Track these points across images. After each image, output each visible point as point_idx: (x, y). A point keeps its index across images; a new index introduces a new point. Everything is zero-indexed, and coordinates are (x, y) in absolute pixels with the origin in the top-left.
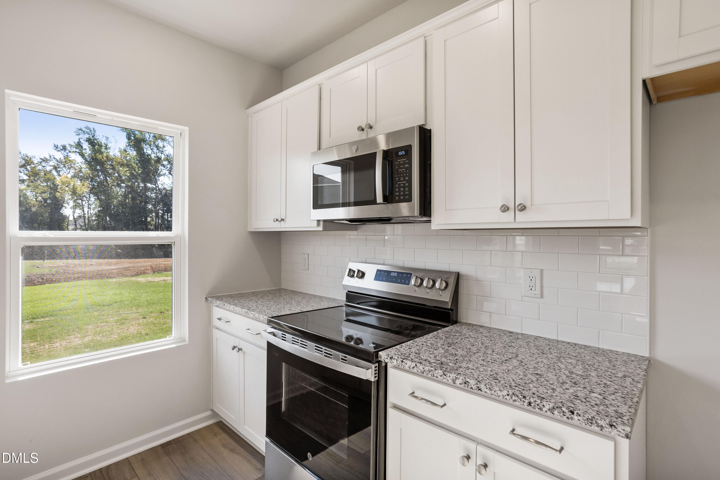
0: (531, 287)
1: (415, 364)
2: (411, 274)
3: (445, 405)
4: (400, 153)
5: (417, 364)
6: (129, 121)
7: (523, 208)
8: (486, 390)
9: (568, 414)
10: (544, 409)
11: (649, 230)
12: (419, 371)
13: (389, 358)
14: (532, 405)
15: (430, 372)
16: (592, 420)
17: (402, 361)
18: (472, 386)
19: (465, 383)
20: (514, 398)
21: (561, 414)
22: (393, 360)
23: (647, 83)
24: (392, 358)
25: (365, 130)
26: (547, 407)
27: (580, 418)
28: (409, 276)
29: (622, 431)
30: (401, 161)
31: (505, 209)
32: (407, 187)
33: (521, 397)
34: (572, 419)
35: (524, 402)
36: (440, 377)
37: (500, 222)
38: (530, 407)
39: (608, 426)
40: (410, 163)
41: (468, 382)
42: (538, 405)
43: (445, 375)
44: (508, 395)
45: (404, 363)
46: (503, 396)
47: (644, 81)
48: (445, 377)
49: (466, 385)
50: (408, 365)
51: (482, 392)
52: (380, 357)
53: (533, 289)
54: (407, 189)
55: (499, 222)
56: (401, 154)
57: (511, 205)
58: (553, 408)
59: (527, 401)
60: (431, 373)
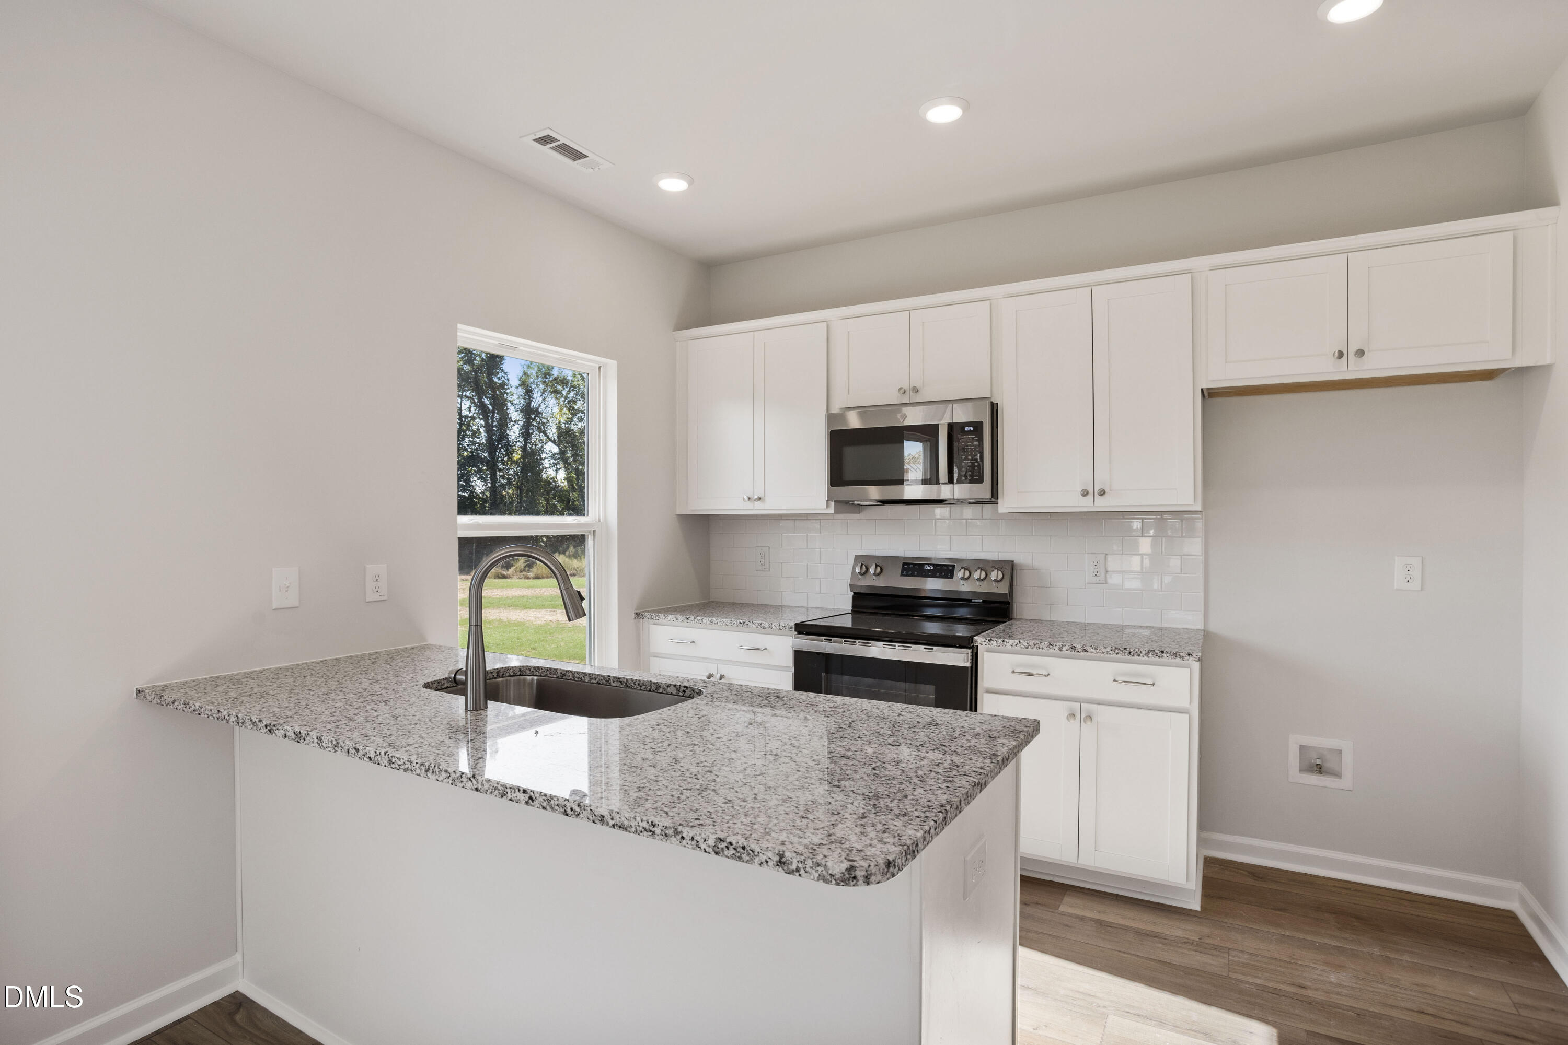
0: (1096, 573)
1: (1018, 642)
2: (954, 566)
3: (1049, 675)
4: (967, 429)
5: (1021, 641)
6: (548, 354)
7: (1102, 493)
8: (1092, 650)
9: (1159, 654)
10: (1141, 655)
11: (1203, 513)
12: (1023, 647)
13: (987, 641)
14: (1132, 653)
15: (1035, 645)
16: (1176, 654)
17: (1003, 641)
18: (1079, 650)
19: (1072, 648)
20: (1117, 651)
21: (1154, 656)
22: (992, 642)
23: (1204, 391)
24: (991, 639)
25: (908, 392)
26: (1144, 652)
27: (1168, 655)
28: (950, 568)
29: (1196, 657)
30: (969, 438)
31: (1085, 493)
32: (976, 466)
33: (1122, 649)
34: (1162, 657)
35: (1125, 653)
36: (1046, 648)
37: (1079, 505)
38: (1130, 656)
39: (1187, 656)
40: (981, 440)
41: (1074, 647)
42: (1137, 652)
43: (1051, 645)
44: (1111, 650)
45: (1005, 643)
46: (1107, 652)
47: (1202, 389)
48: (1051, 647)
49: (1073, 650)
50: (1010, 644)
51: (1088, 653)
52: (975, 641)
53: (1098, 574)
54: (976, 468)
55: (1077, 505)
56: (969, 429)
57: (1091, 491)
58: (1149, 652)
59: (1127, 652)
60: (1037, 646)
